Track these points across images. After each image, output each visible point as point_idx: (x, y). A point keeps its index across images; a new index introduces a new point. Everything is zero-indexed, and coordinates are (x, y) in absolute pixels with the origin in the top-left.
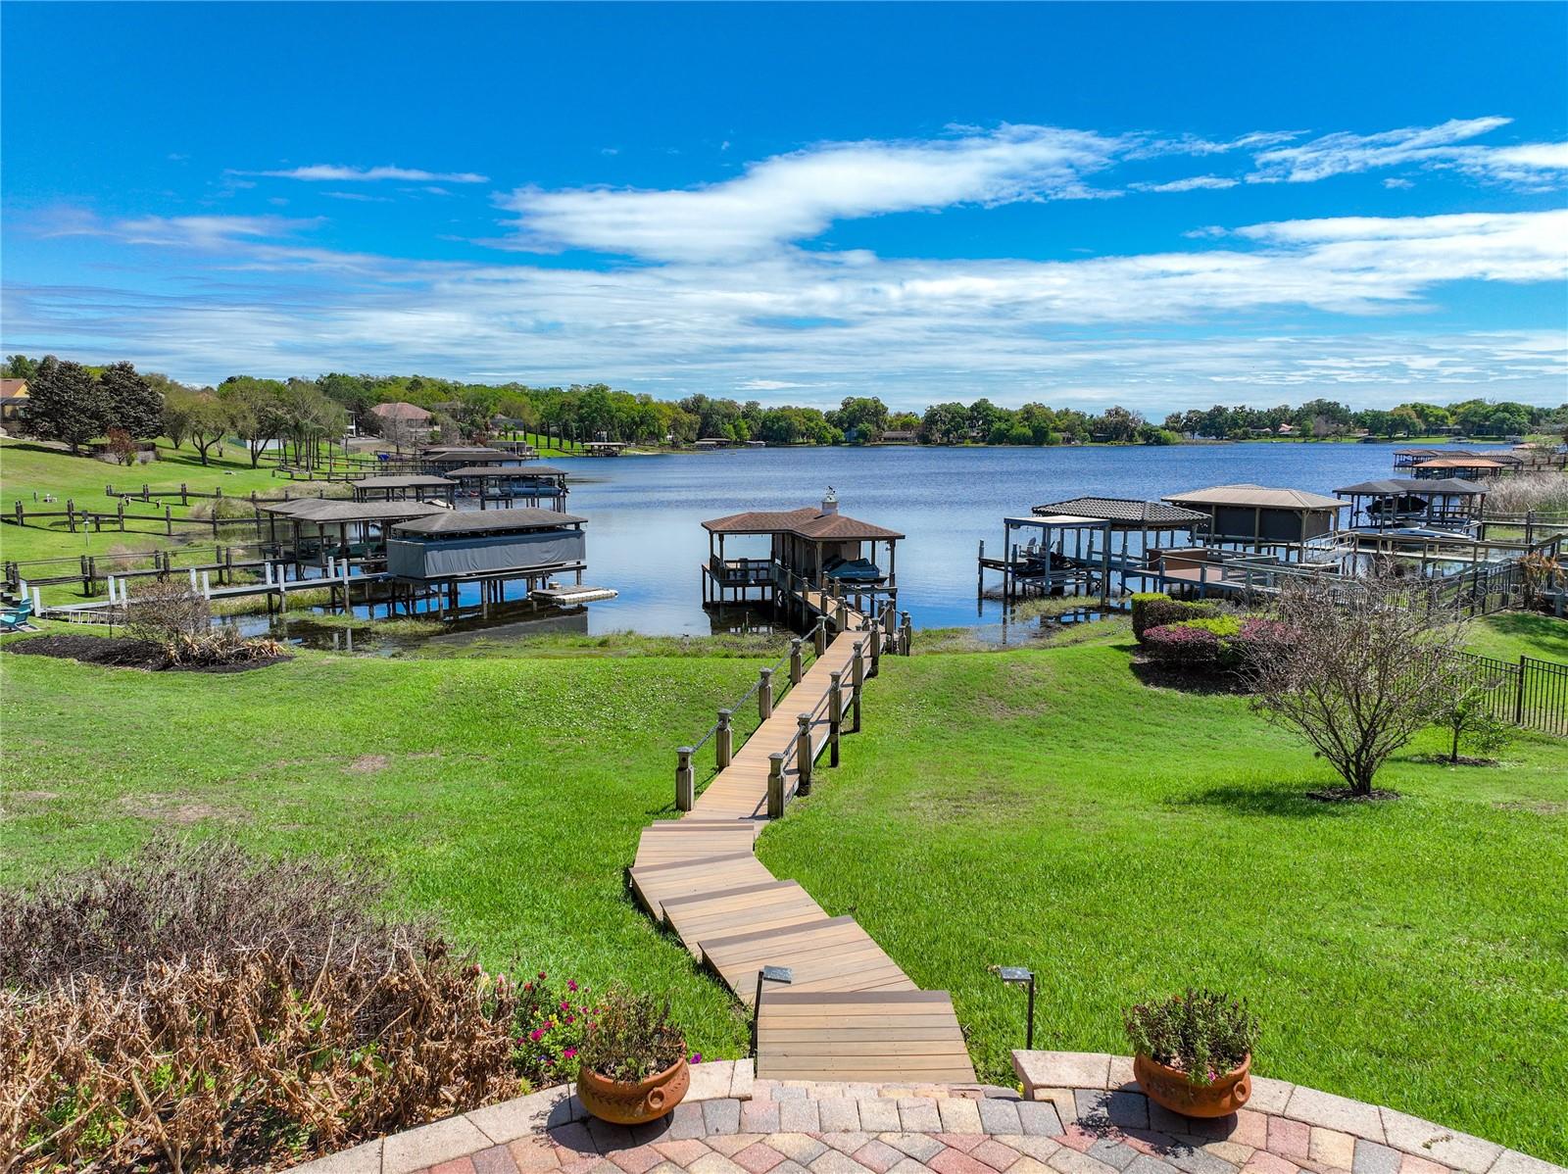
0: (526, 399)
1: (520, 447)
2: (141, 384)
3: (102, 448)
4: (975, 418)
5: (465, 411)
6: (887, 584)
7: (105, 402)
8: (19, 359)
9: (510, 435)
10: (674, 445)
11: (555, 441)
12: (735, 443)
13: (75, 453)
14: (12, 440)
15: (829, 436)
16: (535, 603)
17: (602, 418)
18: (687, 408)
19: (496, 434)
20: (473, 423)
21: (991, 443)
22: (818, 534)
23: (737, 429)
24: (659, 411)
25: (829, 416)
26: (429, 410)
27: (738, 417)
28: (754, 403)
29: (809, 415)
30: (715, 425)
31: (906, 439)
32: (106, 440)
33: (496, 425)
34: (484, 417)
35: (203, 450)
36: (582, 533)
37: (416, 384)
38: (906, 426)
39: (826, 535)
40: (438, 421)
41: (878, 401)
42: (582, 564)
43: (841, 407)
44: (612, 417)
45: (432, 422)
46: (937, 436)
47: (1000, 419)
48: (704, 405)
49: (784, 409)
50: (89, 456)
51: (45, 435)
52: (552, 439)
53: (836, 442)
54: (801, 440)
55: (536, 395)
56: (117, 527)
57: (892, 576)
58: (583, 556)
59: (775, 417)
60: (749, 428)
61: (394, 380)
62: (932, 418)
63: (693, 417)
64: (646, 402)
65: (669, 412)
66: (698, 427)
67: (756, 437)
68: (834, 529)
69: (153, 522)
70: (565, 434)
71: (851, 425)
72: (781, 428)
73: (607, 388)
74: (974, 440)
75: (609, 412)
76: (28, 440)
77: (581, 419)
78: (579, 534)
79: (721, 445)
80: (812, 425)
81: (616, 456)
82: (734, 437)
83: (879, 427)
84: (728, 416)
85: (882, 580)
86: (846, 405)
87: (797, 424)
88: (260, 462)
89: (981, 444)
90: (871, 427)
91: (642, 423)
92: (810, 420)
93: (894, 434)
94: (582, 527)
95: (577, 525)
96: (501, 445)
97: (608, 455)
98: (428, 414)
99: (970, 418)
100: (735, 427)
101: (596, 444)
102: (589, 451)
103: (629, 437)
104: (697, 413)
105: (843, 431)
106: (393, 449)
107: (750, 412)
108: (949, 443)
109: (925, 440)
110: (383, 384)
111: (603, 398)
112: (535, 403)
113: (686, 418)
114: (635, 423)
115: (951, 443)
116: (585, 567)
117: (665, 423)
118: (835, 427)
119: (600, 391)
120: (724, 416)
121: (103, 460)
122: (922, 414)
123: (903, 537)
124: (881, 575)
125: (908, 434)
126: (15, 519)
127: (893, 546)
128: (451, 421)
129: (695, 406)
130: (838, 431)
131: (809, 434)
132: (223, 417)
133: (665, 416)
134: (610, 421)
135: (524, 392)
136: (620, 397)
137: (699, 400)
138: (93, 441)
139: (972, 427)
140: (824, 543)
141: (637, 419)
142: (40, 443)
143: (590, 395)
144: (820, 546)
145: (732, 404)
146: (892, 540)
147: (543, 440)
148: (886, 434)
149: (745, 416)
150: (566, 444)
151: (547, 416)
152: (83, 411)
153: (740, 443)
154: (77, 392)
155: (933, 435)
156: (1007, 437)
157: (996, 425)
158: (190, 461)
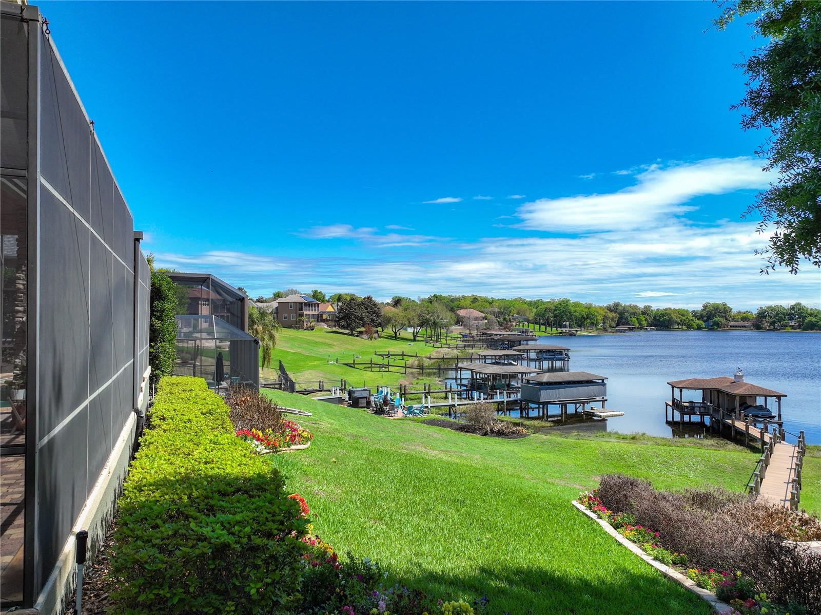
0: (526, 306)
1: (527, 331)
2: (375, 305)
3: (361, 333)
4: (793, 314)
5: (499, 313)
6: (776, 419)
7: (363, 313)
8: (316, 291)
9: (521, 324)
10: (605, 330)
11: (543, 327)
12: (638, 328)
13: (352, 335)
14: (329, 329)
15: (695, 325)
16: (584, 416)
17: (566, 315)
18: (610, 309)
19: (514, 324)
20: (504, 319)
21: (804, 329)
22: (737, 392)
23: (639, 322)
24: (597, 312)
25: (694, 314)
26: (482, 312)
27: (639, 314)
28: (649, 306)
29: (682, 313)
30: (626, 319)
31: (745, 327)
32: (362, 329)
33: (514, 319)
34: (509, 316)
35: (395, 333)
36: (605, 384)
37: (475, 300)
38: (744, 319)
39: (741, 393)
40: (488, 318)
41: (726, 305)
42: (605, 399)
43: (702, 308)
44: (571, 315)
45: (485, 318)
46: (766, 325)
47: (811, 315)
48: (620, 308)
49: (666, 309)
50: (357, 336)
51: (343, 327)
52: (542, 326)
53: (699, 328)
54: (677, 327)
55: (530, 304)
56: (387, 370)
57: (780, 416)
58: (605, 395)
59: (661, 314)
60: (646, 320)
61: (464, 297)
62: (762, 315)
63: (614, 314)
64: (589, 307)
65: (602, 312)
66: (617, 319)
67: (650, 325)
68: (745, 390)
69: (397, 368)
70: (547, 323)
71: (709, 318)
72: (665, 320)
73: (569, 300)
74: (793, 327)
75: (570, 313)
76: (334, 329)
77: (555, 316)
78: (603, 384)
79: (631, 329)
80: (684, 318)
81: (575, 335)
82: (637, 325)
83: (726, 319)
84: (634, 314)
85: (774, 417)
86: (705, 307)
87: (675, 318)
88: (418, 338)
89: (798, 330)
90: (721, 319)
91: (587, 318)
92: (683, 315)
93: (737, 324)
94: (605, 381)
95: (603, 380)
96: (518, 330)
97: (570, 335)
98: (483, 315)
99: (788, 314)
100: (637, 319)
101: (564, 330)
102: (561, 333)
103: (580, 326)
104: (616, 312)
105: (704, 321)
106: (468, 332)
107: (646, 312)
108: (775, 329)
109: (758, 327)
110: (459, 299)
111: (567, 305)
112: (530, 308)
113: (611, 315)
114: (584, 318)
115: (777, 329)
116: (606, 400)
117: (600, 318)
118: (698, 319)
119: (566, 302)
120: (631, 314)
121: (362, 338)
122: (755, 312)
123: (786, 396)
124: (773, 414)
125: (746, 324)
126: (353, 365)
127: (779, 400)
128: (494, 318)
129: (614, 308)
130: (700, 322)
131: (682, 323)
132: (405, 319)
133: (600, 314)
134: (570, 319)
135: (524, 302)
136: (576, 305)
137: (617, 305)
138: (359, 330)
139: (791, 319)
140: (740, 396)
141: (585, 316)
142: (338, 330)
143: (560, 304)
144: (738, 398)
145: (636, 307)
146: (779, 397)
147: (537, 327)
148: (732, 323)
149: (643, 313)
150: (549, 329)
151: (537, 315)
152: (357, 317)
153: (641, 328)
154: (355, 309)
155: (763, 324)
156: (817, 326)
157: (808, 319)
158: (389, 337)
